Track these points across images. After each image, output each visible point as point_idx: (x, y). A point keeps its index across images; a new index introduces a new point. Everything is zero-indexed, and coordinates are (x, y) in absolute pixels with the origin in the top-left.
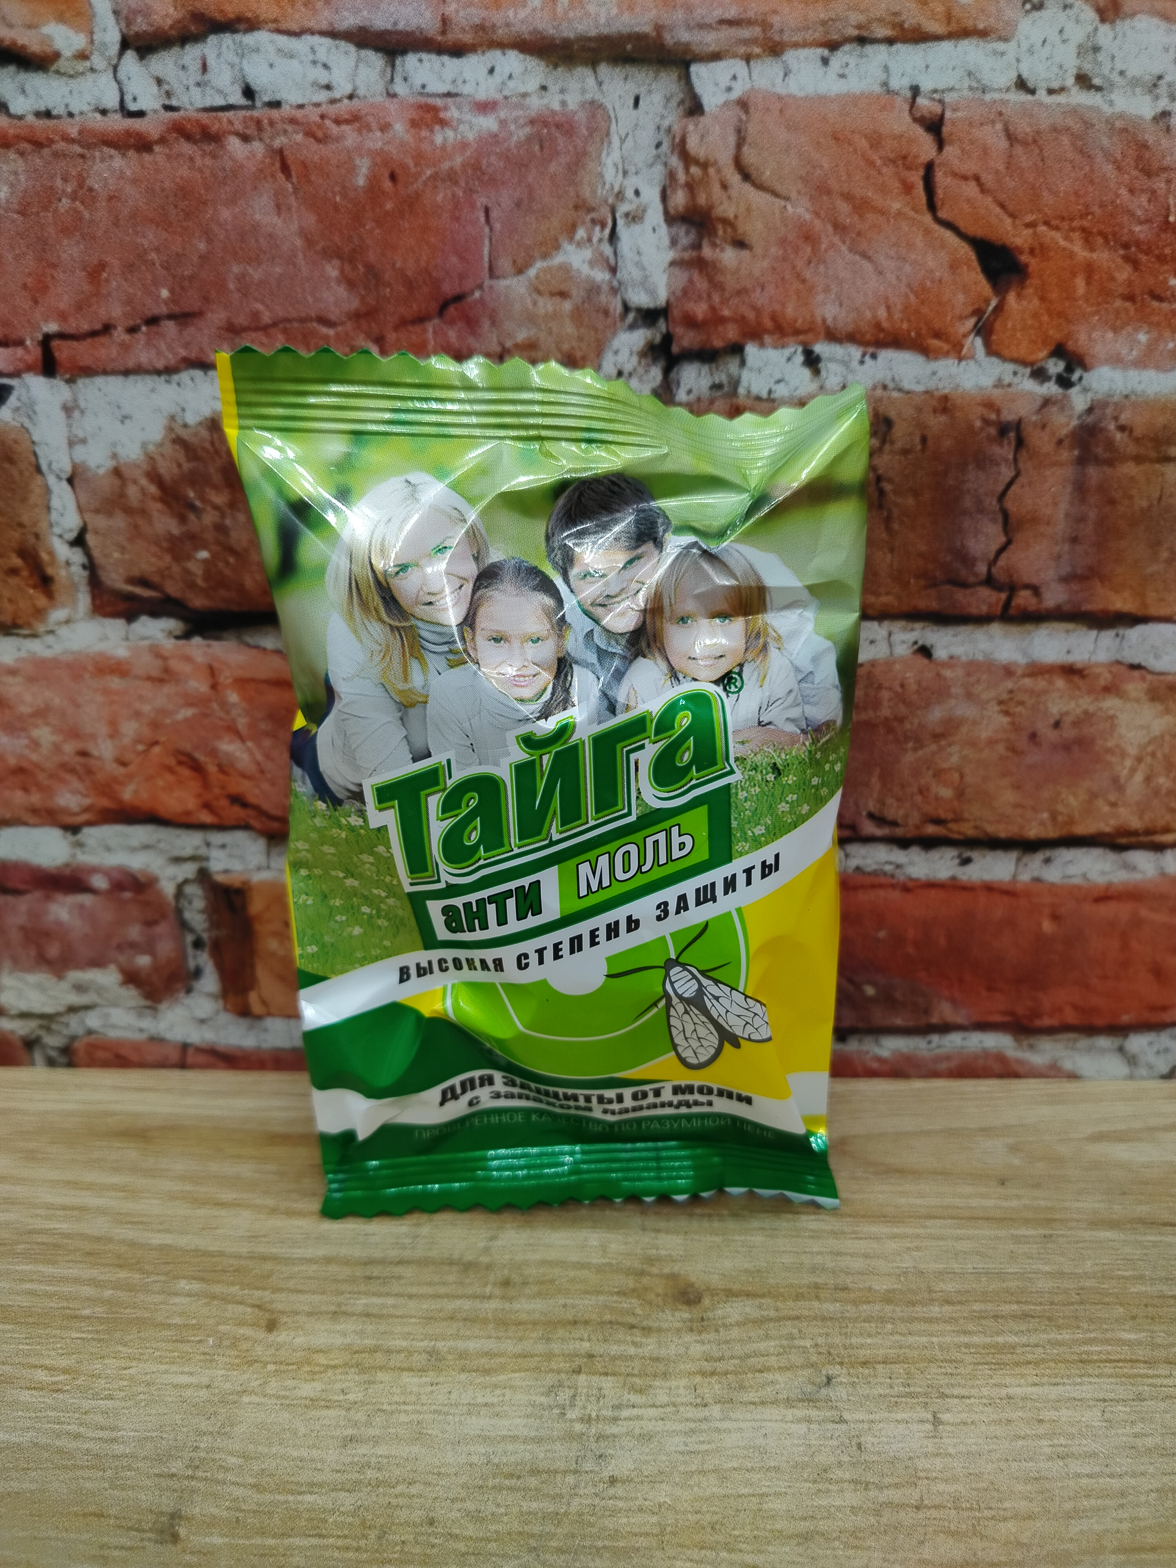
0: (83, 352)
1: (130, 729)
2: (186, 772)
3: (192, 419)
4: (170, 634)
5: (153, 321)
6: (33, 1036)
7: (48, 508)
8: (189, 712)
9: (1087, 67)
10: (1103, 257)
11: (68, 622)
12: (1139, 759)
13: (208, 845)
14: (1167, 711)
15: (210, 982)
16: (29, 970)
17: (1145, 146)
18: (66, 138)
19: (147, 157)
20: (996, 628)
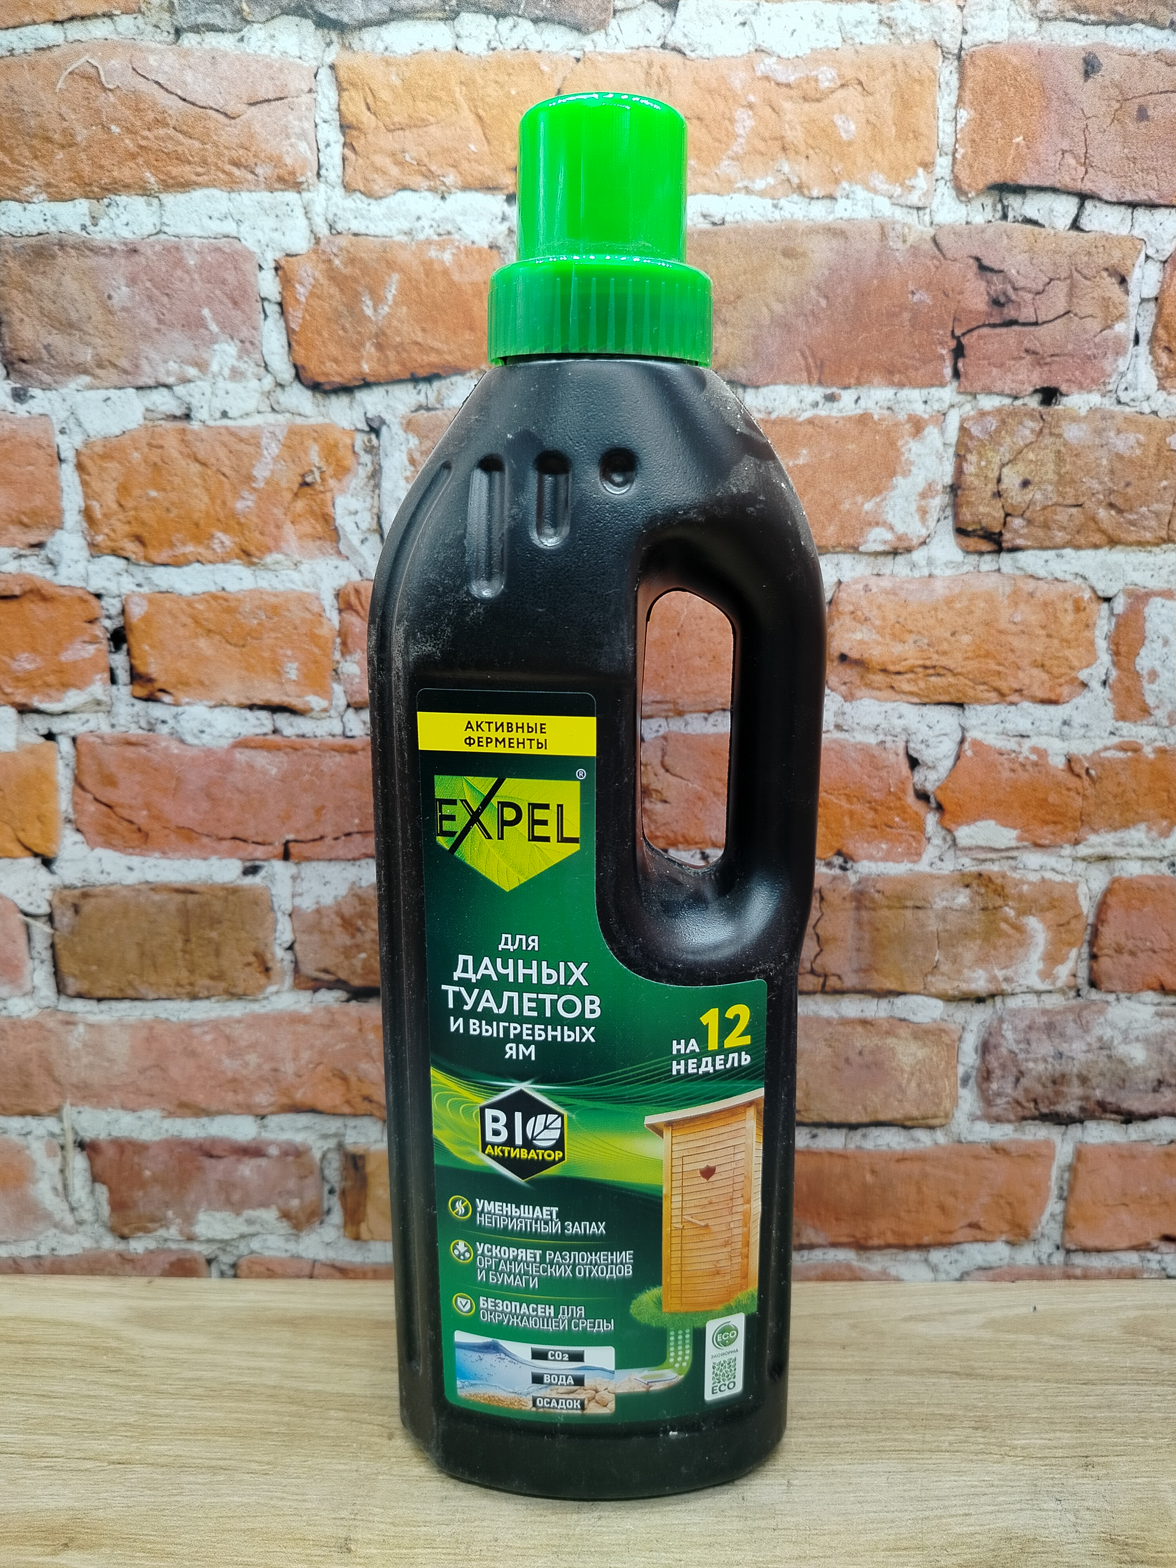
0: (306, 849)
1: (306, 1055)
2: (337, 1081)
3: (364, 884)
4: (337, 1000)
5: (348, 834)
6: (212, 1256)
7: (275, 931)
8: (344, 1045)
9: (840, 722)
10: (858, 807)
11: (277, 993)
12: (912, 1074)
13: (345, 1126)
14: (925, 1045)
15: (337, 1217)
16: (218, 1210)
17: (874, 756)
18: (311, 747)
19: (354, 756)
20: (819, 998)
